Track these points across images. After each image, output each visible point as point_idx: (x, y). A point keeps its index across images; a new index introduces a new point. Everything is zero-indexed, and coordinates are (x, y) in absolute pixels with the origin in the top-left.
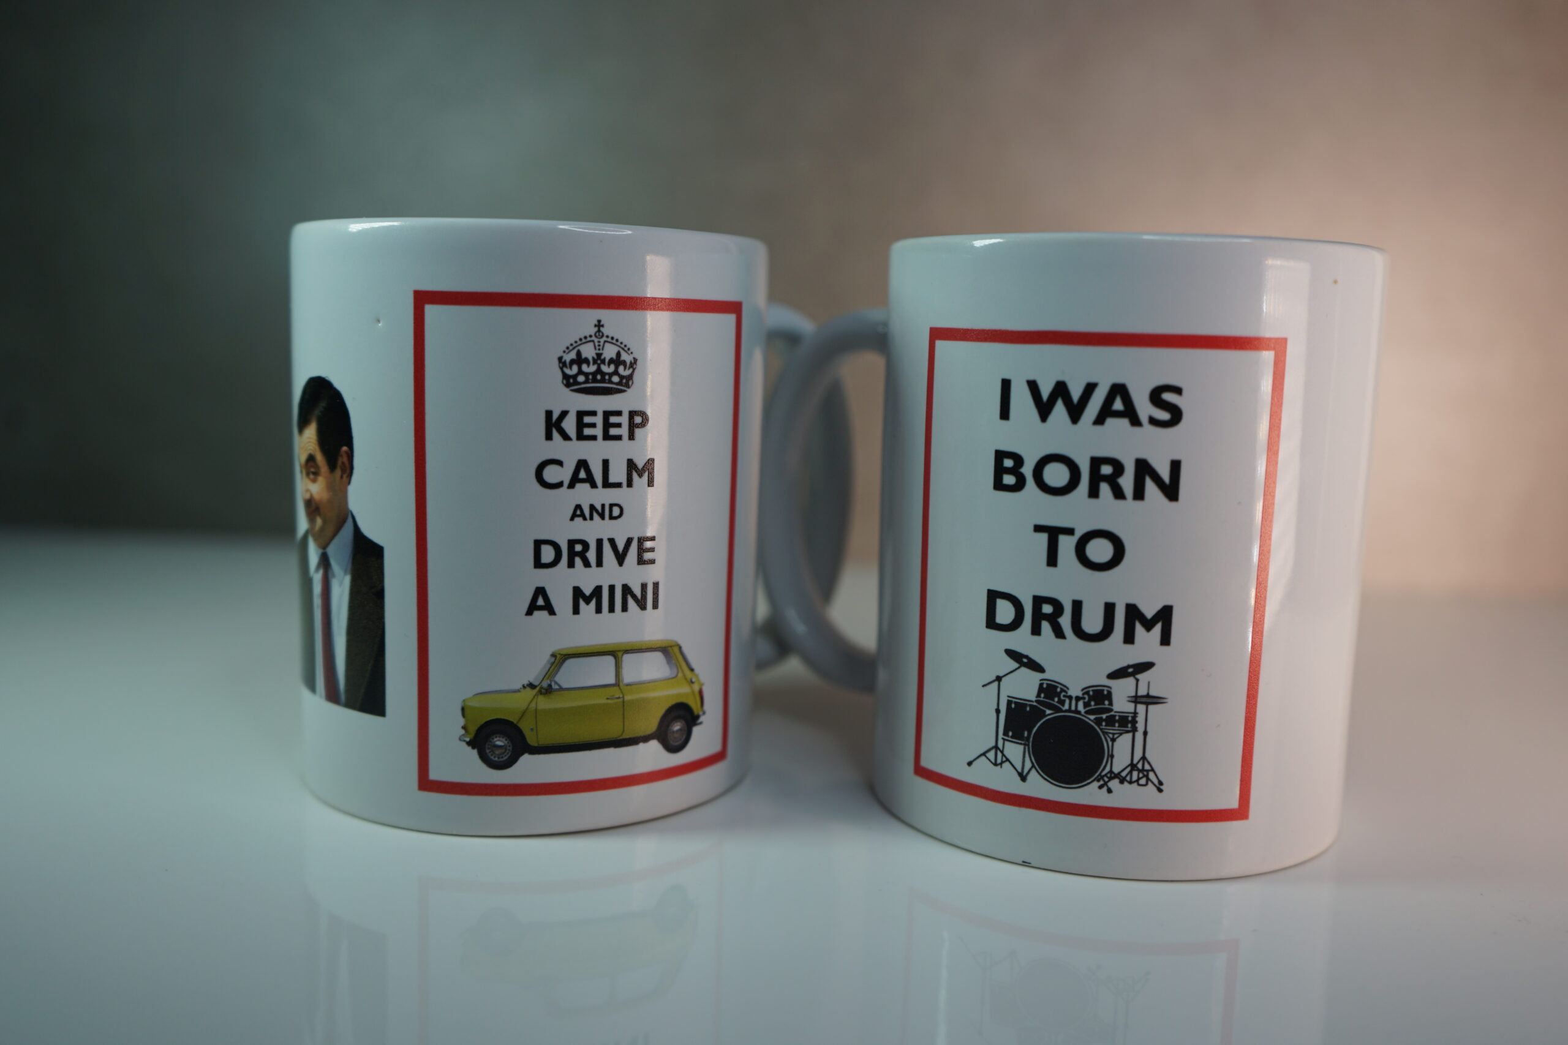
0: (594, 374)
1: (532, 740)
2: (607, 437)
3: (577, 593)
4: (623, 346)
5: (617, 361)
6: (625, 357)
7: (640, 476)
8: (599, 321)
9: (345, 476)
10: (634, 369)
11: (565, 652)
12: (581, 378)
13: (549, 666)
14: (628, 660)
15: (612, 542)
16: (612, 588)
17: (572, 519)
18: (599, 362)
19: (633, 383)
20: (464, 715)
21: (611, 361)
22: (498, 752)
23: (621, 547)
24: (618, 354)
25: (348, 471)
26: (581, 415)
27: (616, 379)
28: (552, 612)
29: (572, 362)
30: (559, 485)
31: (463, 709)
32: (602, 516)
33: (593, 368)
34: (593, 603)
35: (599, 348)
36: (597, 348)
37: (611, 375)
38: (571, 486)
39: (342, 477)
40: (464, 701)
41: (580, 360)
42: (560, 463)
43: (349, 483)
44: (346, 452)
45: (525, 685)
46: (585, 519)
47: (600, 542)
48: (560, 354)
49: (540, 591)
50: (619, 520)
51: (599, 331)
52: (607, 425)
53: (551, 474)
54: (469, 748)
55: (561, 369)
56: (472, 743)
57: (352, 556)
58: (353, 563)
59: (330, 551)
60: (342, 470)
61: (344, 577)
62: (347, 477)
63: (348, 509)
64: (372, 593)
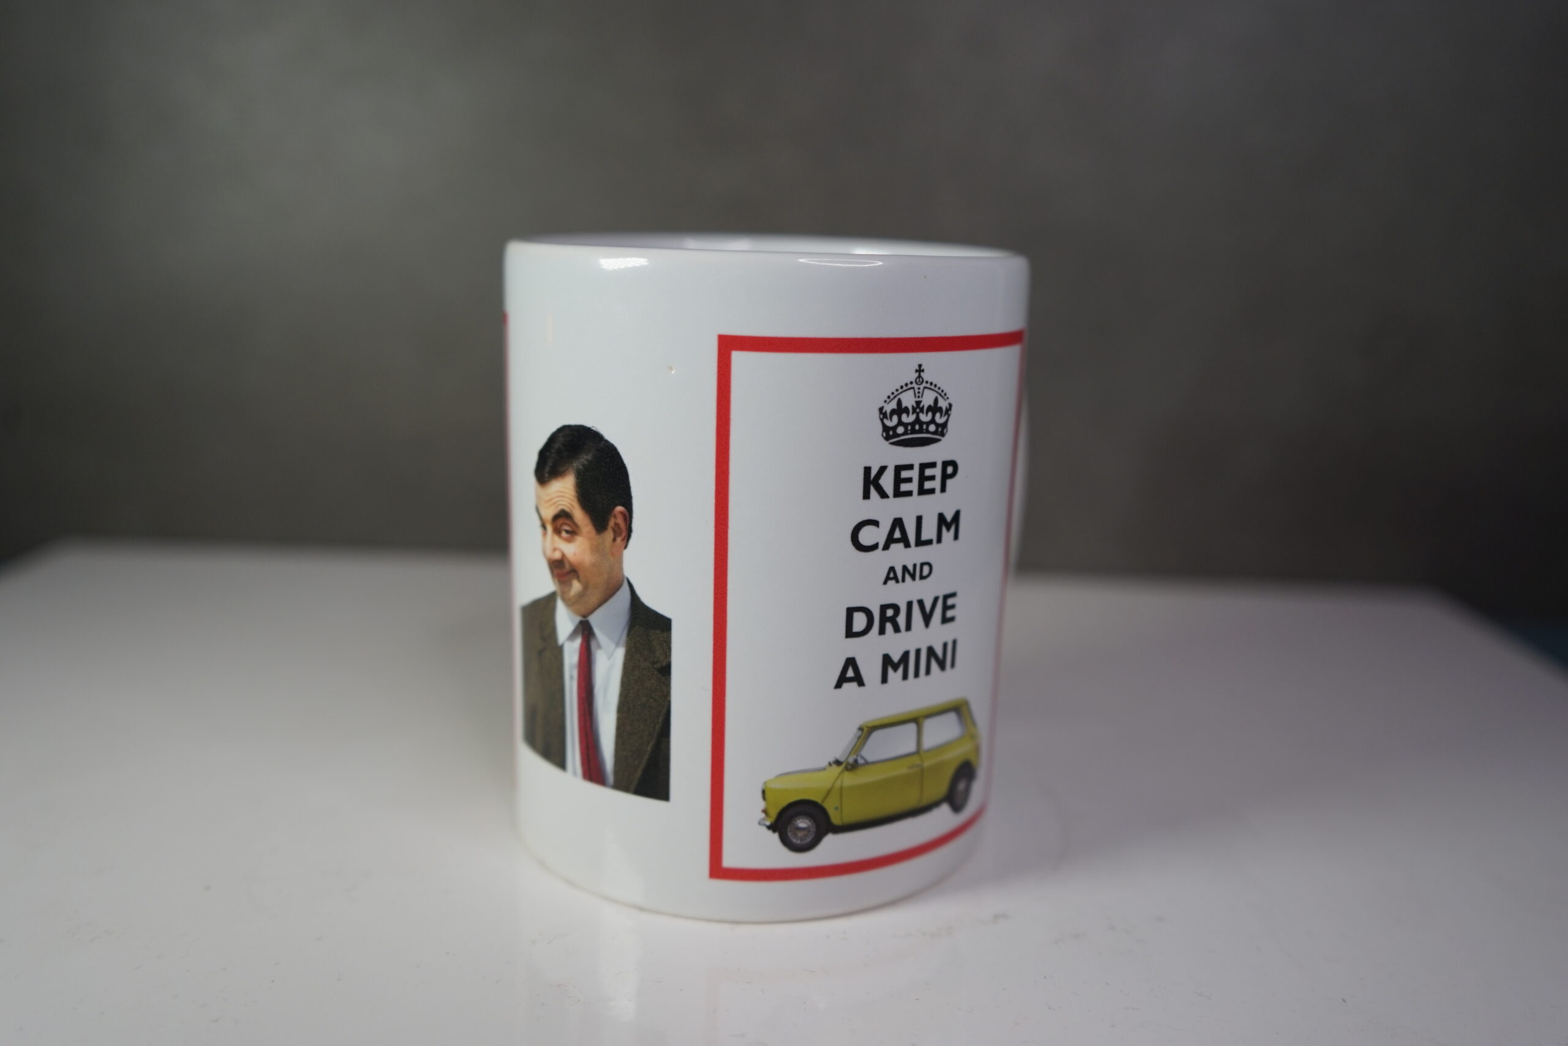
0: (913, 424)
1: (836, 819)
2: (922, 491)
3: (887, 660)
4: (940, 391)
5: (934, 409)
6: (943, 404)
7: (948, 529)
8: (920, 366)
9: (619, 539)
10: (949, 416)
11: (870, 725)
12: (900, 430)
13: (856, 740)
14: (929, 725)
15: (921, 603)
16: (918, 652)
17: (885, 583)
18: (918, 410)
19: (947, 431)
20: (764, 798)
21: (930, 409)
22: (800, 834)
23: (928, 607)
24: (936, 401)
25: (624, 534)
26: (899, 469)
27: (932, 428)
28: (861, 683)
29: (893, 412)
30: (875, 547)
31: (764, 792)
32: (913, 577)
33: (912, 418)
34: (901, 670)
35: (919, 395)
36: (917, 395)
37: (928, 424)
38: (886, 547)
39: (614, 540)
40: (765, 783)
41: (900, 410)
42: (876, 523)
43: (626, 547)
44: (622, 513)
45: (831, 763)
46: (897, 581)
47: (910, 605)
48: (882, 404)
49: (851, 662)
50: (929, 579)
51: (920, 376)
52: (923, 478)
53: (867, 536)
54: (771, 832)
55: (882, 420)
56: (773, 828)
57: (627, 627)
58: (628, 635)
59: (593, 619)
60: (615, 532)
61: (615, 650)
62: (623, 540)
63: (623, 576)
64: (654, 668)
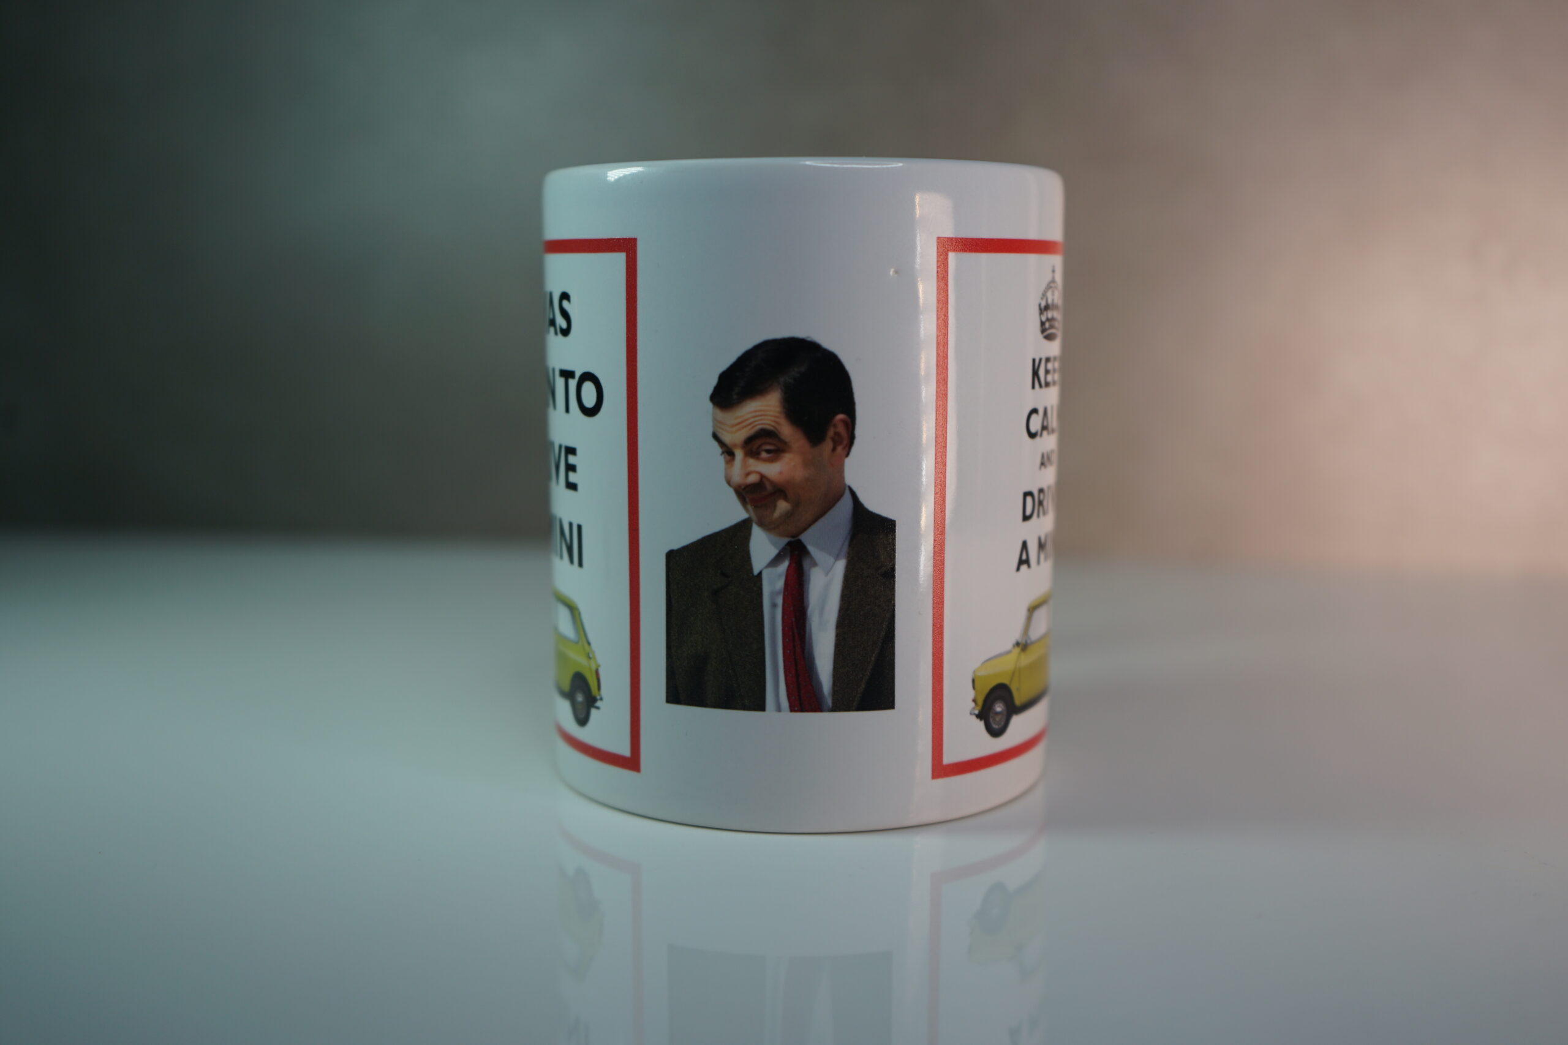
1: (1017, 700)
8: (1054, 267)
9: (839, 449)
11: (1031, 606)
13: (1025, 620)
18: (1053, 308)
20: (974, 688)
22: (997, 719)
25: (845, 442)
31: (973, 681)
39: (834, 450)
40: (974, 672)
43: (847, 455)
44: (843, 421)
45: (1014, 645)
49: (1023, 546)
51: (1053, 276)
54: (978, 721)
56: (979, 716)
57: (849, 537)
58: (850, 545)
59: (806, 538)
60: (833, 439)
61: (834, 563)
62: (844, 448)
63: (844, 484)
64: (878, 574)
